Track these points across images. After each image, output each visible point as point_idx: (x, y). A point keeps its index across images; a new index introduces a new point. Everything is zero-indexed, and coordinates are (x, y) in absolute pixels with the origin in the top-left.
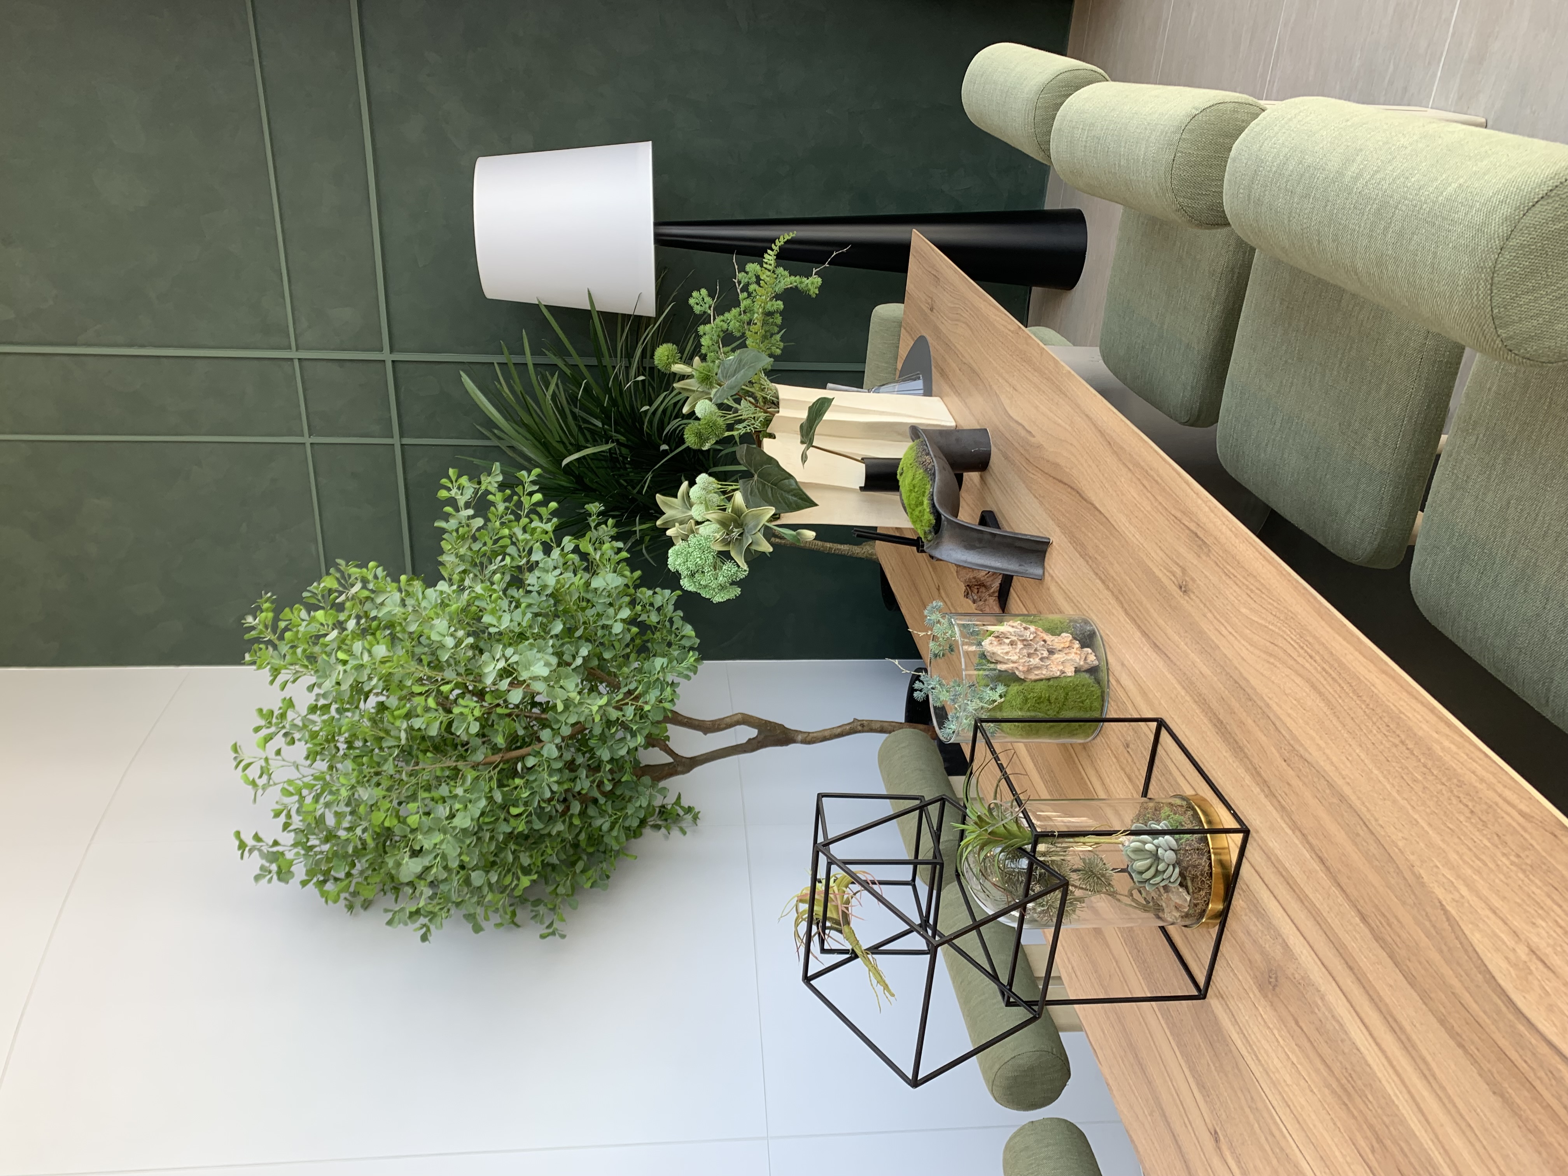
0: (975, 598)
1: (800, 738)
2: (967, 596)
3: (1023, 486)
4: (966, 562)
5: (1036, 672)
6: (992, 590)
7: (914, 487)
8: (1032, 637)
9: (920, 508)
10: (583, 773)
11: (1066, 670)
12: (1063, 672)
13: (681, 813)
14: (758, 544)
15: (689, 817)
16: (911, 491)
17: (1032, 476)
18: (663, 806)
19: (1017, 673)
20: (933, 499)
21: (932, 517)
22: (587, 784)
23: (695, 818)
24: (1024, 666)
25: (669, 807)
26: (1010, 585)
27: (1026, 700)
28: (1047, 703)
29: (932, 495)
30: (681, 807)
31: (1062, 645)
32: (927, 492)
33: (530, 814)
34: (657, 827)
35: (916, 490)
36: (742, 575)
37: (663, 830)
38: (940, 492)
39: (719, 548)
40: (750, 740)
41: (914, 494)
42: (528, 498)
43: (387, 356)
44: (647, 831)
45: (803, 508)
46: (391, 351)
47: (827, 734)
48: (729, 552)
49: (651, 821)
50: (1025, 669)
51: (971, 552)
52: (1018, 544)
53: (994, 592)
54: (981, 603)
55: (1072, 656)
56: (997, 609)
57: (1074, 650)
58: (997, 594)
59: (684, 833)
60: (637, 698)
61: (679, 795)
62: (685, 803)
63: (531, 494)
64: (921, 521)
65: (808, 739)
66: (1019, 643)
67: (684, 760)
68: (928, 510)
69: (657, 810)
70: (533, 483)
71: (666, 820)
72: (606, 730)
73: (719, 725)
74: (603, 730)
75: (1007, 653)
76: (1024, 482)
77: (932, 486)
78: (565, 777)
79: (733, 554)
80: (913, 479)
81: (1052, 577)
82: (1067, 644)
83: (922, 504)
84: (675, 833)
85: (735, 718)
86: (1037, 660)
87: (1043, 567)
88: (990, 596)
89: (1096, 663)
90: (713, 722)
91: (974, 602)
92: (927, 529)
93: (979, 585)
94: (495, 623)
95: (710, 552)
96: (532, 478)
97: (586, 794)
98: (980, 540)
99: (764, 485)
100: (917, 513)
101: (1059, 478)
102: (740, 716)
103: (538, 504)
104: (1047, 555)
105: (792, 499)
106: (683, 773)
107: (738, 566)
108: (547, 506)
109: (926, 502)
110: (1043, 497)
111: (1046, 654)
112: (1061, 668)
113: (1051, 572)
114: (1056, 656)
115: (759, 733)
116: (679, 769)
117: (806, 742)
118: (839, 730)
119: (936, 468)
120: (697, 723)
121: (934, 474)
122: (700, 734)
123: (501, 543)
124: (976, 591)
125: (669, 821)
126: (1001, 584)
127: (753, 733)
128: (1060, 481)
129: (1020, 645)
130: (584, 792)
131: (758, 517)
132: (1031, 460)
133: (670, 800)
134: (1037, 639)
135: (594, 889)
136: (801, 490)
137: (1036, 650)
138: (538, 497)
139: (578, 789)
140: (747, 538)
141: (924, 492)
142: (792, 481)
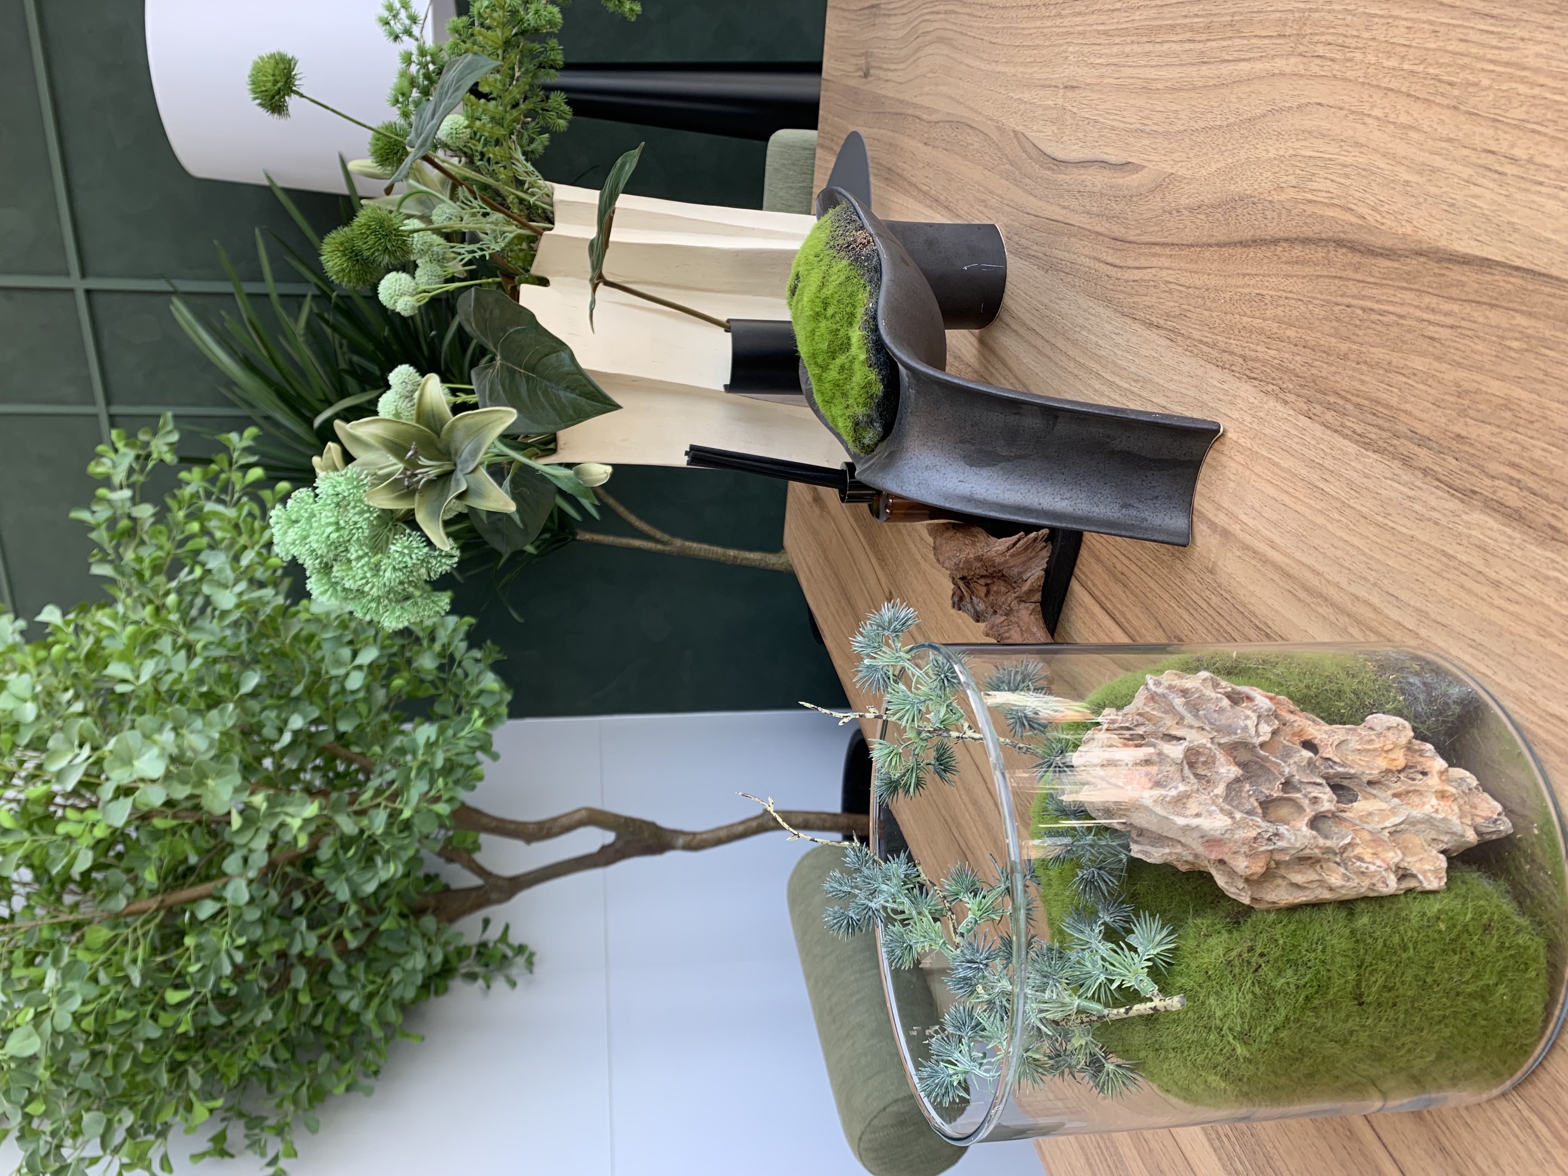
0: (981, 607)
1: (681, 841)
2: (958, 603)
3: (1105, 312)
4: (970, 500)
5: (1298, 878)
6: (1026, 587)
7: (826, 304)
8: (1266, 729)
9: (841, 359)
10: (302, 923)
11: (1413, 864)
12: (1404, 875)
13: (510, 953)
14: (480, 494)
15: (520, 961)
16: (817, 316)
17: (1137, 275)
18: (483, 945)
19: (1221, 881)
20: (876, 330)
21: (873, 376)
22: (312, 940)
23: (530, 964)
24: (1252, 855)
25: (491, 945)
26: (1071, 573)
27: (1269, 997)
28: (1348, 1005)
29: (875, 318)
30: (510, 946)
31: (1382, 763)
32: (860, 312)
33: (203, 1003)
34: (472, 977)
35: (830, 311)
36: (445, 566)
37: (480, 982)
38: (894, 310)
39: (384, 501)
40: (604, 848)
41: (823, 324)
42: (240, 474)
43: (76, 282)
44: (457, 984)
45: (588, 416)
46: (84, 275)
47: (723, 834)
48: (411, 513)
49: (465, 967)
50: (1258, 867)
51: (985, 472)
52: (1123, 442)
53: (1031, 591)
54: (999, 619)
55: (1429, 806)
56: (1039, 634)
57: (1434, 781)
58: (1038, 596)
59: (513, 984)
60: (394, 797)
61: (507, 928)
62: (515, 938)
63: (246, 468)
64: (845, 395)
65: (694, 843)
66: (1221, 757)
67: (500, 882)
68: (863, 357)
69: (474, 951)
70: (248, 450)
71: (487, 965)
72: (341, 852)
73: (550, 829)
74: (335, 853)
75: (1180, 801)
76: (1108, 301)
77: (874, 295)
78: (272, 932)
79: (420, 518)
80: (823, 285)
81: (1225, 534)
82: (1400, 759)
83: (845, 346)
84: (499, 985)
85: (577, 817)
86: (1302, 825)
87: (1188, 508)
88: (1021, 600)
89: (1505, 826)
90: (540, 824)
91: (978, 617)
92: (860, 411)
93: (991, 576)
94: (129, 676)
95: (361, 513)
96: (247, 442)
97: (316, 955)
98: (1012, 436)
99: (512, 372)
100: (833, 374)
101: (1249, 234)
102: (584, 813)
103: (258, 484)
104: (1204, 470)
105: (566, 396)
106: (500, 901)
107: (429, 543)
108: (272, 487)
109: (857, 335)
110: (1183, 315)
111: (1327, 800)
112: (1393, 856)
113: (1221, 519)
114: (1361, 806)
115: (618, 838)
116: (494, 896)
117: (688, 847)
118: (741, 828)
119: (884, 256)
120: (513, 827)
121: (878, 270)
122: (519, 844)
123: (190, 545)
124: (982, 590)
125: (492, 967)
126: (1047, 571)
127: (609, 837)
128: (1256, 242)
129: (1228, 770)
130: (309, 953)
131: (477, 432)
132: (1132, 235)
133: (493, 933)
134: (1284, 740)
135: (352, 1095)
136: (594, 386)
137: (1287, 784)
138: (257, 473)
139: (296, 949)
140: (458, 482)
141: (852, 315)
142: (564, 355)
